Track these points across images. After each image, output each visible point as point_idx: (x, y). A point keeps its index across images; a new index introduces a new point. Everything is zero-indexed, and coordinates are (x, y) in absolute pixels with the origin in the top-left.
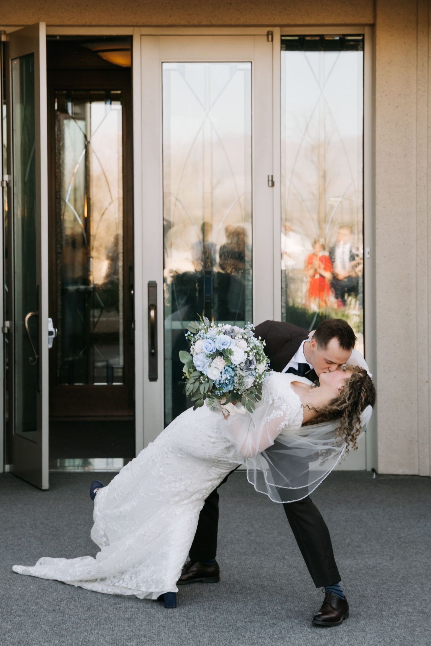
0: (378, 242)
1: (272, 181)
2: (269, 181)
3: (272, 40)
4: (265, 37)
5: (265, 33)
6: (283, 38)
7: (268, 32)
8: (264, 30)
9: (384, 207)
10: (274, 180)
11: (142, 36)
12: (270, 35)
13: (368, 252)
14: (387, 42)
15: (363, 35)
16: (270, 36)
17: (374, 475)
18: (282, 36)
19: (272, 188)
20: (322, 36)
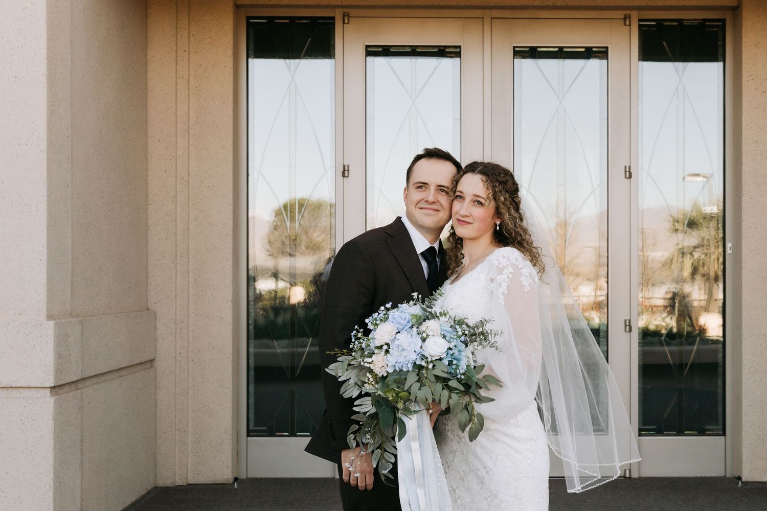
0: (745, 235)
1: (629, 171)
2: (626, 172)
3: (630, 25)
4: (622, 21)
5: (623, 17)
6: (641, 23)
7: (625, 15)
8: (621, 14)
9: (751, 198)
10: (631, 171)
11: (493, 19)
12: (626, 18)
13: (730, 247)
14: (754, 23)
15: (724, 21)
16: (628, 20)
17: (740, 484)
18: (640, 20)
19: (629, 179)
20: (680, 21)
